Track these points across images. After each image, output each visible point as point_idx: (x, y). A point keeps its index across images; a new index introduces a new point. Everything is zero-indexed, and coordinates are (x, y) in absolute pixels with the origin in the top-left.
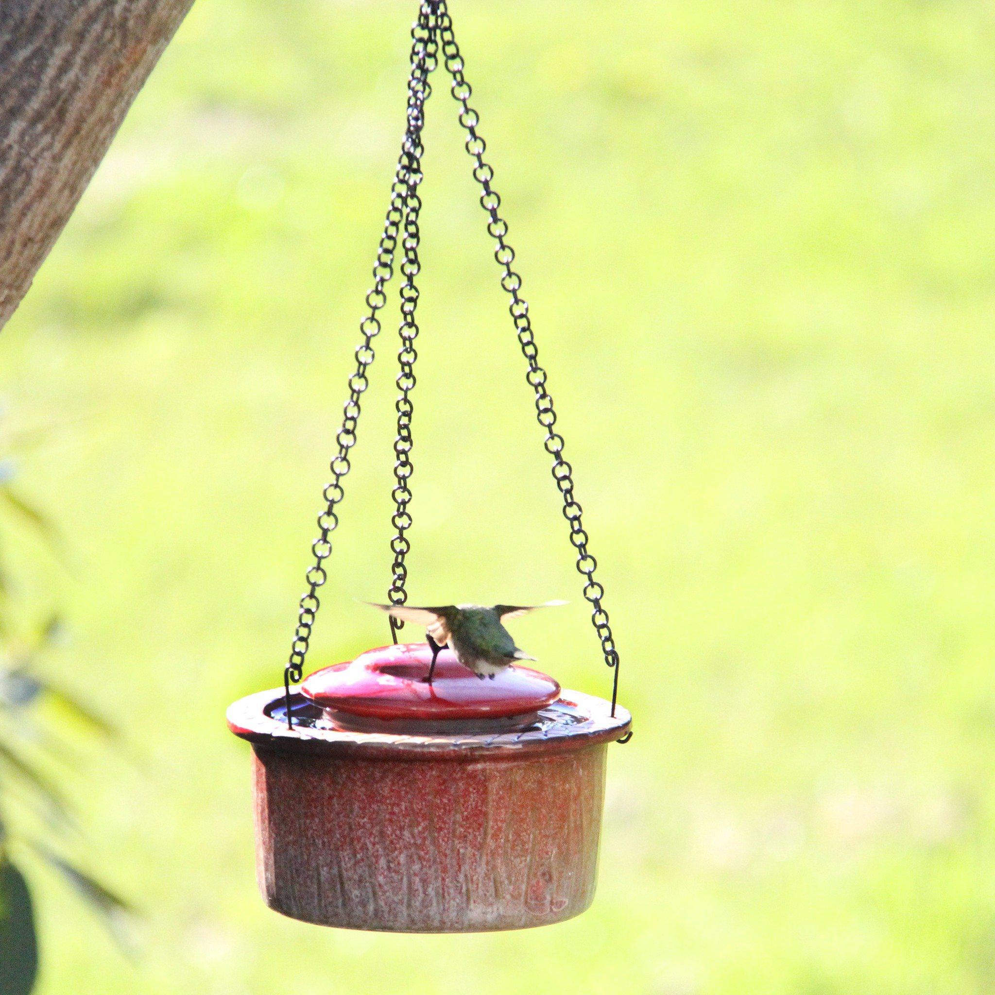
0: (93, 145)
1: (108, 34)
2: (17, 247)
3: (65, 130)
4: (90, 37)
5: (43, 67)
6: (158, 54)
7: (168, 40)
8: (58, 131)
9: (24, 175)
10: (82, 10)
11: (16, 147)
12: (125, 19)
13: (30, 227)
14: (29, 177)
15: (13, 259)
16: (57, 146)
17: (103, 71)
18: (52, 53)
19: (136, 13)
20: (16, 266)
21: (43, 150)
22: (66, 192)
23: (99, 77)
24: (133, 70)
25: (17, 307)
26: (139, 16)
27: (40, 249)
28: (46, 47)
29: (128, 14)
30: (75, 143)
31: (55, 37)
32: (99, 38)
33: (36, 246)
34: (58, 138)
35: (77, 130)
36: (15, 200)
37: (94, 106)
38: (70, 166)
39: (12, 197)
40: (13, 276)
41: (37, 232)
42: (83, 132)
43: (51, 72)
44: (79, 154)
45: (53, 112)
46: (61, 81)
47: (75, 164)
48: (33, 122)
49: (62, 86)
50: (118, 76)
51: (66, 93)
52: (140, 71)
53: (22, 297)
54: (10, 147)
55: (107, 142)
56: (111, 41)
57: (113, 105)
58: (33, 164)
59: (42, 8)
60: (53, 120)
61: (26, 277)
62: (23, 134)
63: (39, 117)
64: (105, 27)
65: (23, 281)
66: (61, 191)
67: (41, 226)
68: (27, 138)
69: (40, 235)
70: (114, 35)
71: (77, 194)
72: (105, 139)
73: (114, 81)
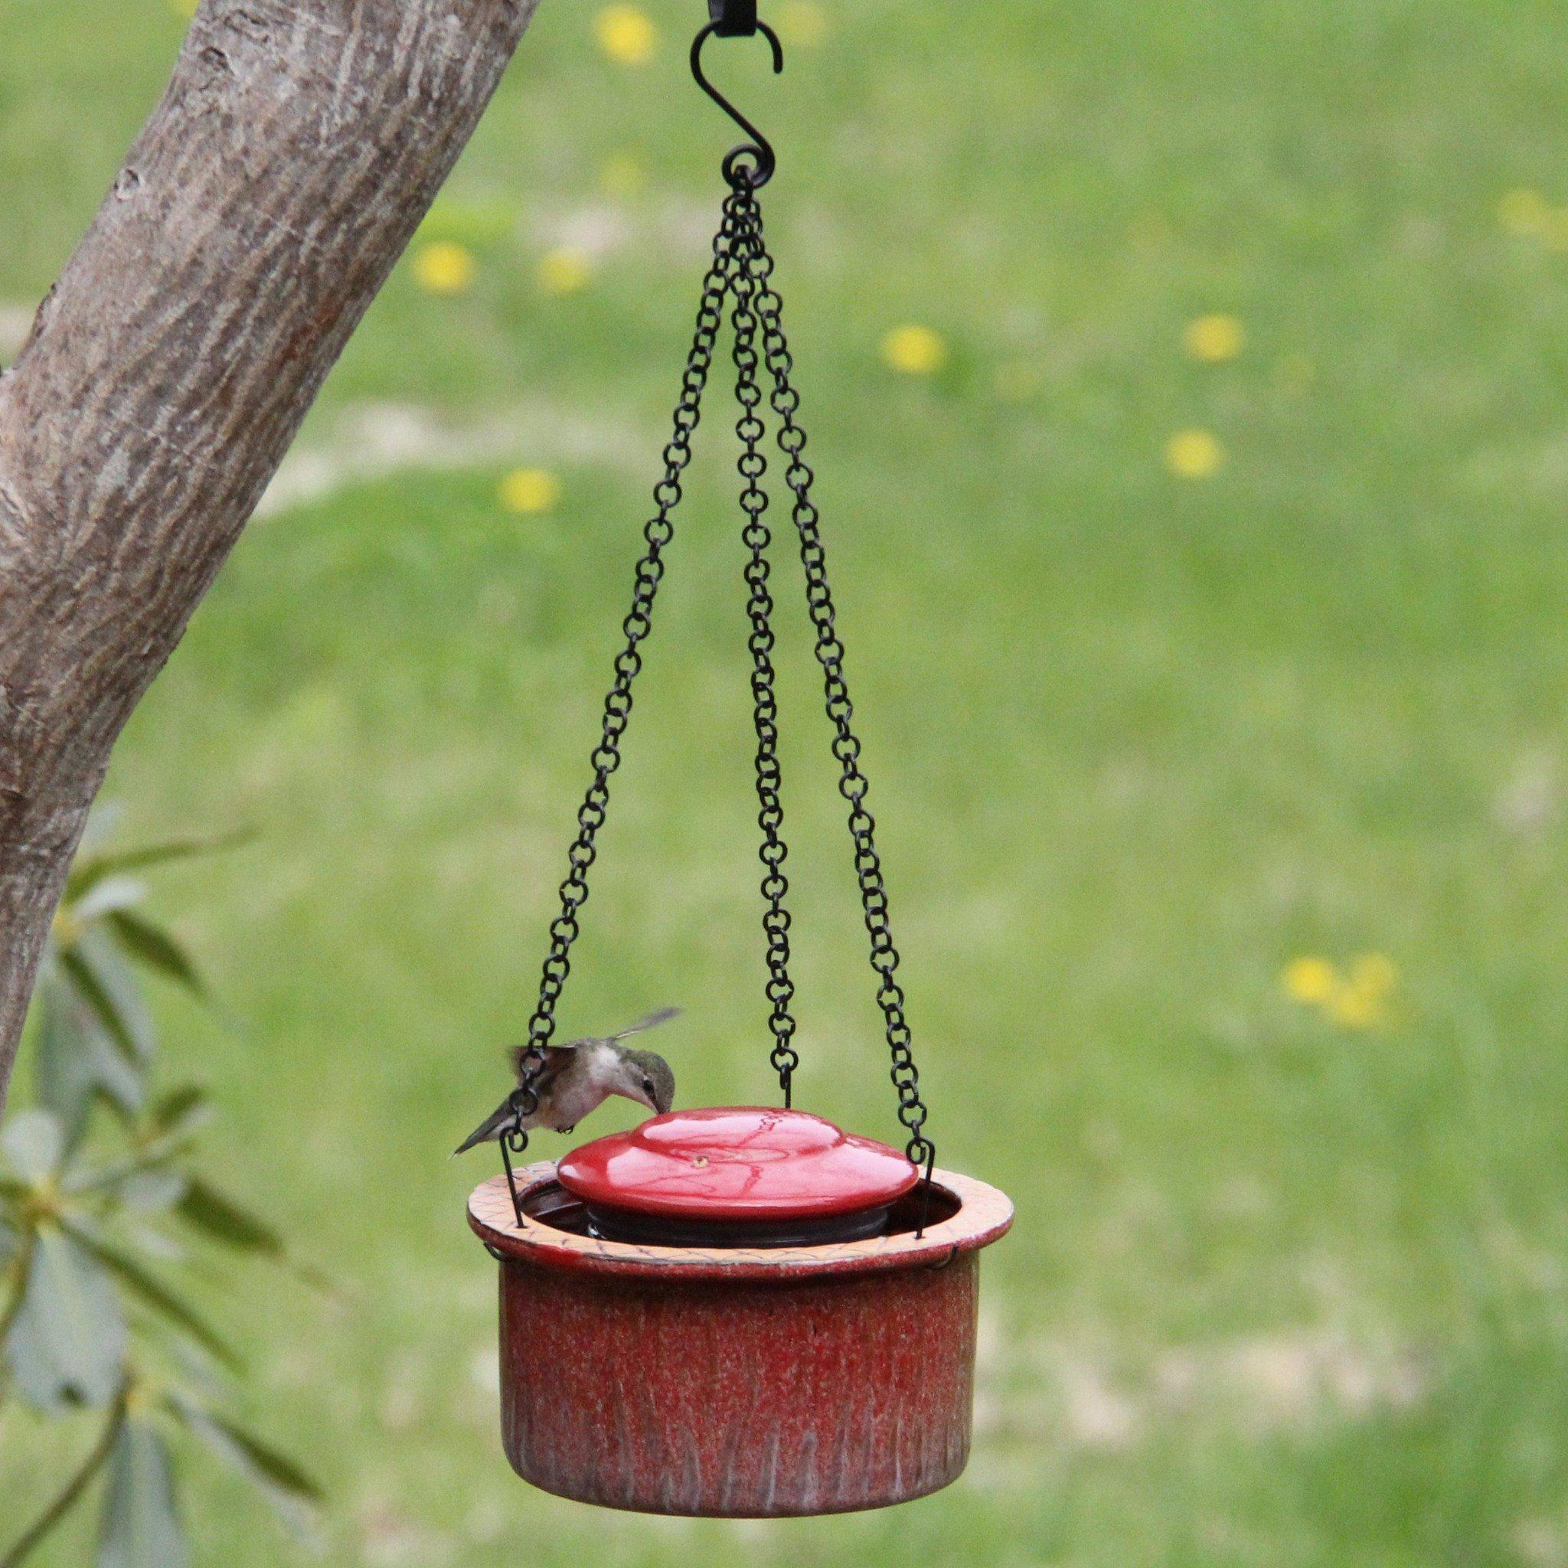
0: (270, 437)
1: (291, 283)
2: (166, 579)
3: (232, 417)
4: (265, 289)
5: (201, 330)
6: (359, 312)
7: (372, 293)
8: (220, 420)
9: (175, 480)
10: (254, 252)
11: (164, 441)
12: (315, 265)
13: (183, 552)
14: (182, 483)
15: (159, 595)
16: (221, 438)
17: (283, 335)
18: (214, 313)
19: (328, 256)
20: (163, 604)
21: (201, 444)
22: (233, 503)
23: (278, 344)
24: (324, 333)
25: (165, 662)
26: (335, 261)
27: (196, 582)
28: (205, 303)
29: (319, 259)
30: (247, 436)
31: (217, 290)
32: (276, 291)
33: (192, 579)
34: (222, 429)
35: (247, 418)
36: (163, 514)
37: (271, 385)
38: (237, 467)
39: (159, 509)
40: (160, 620)
41: (194, 558)
42: (256, 421)
43: (210, 339)
44: (250, 449)
45: (215, 393)
46: (226, 351)
47: (245, 463)
48: (187, 407)
49: (227, 357)
50: (304, 341)
51: (233, 366)
52: (334, 335)
53: (173, 649)
54: (156, 441)
55: (289, 434)
56: (294, 294)
57: (297, 380)
58: (188, 464)
59: (200, 250)
60: (215, 404)
61: (178, 619)
62: (172, 424)
63: (195, 398)
64: (286, 275)
65: (174, 625)
66: (226, 501)
67: (198, 548)
68: (179, 429)
69: (197, 562)
70: (298, 286)
71: (246, 507)
72: (286, 430)
73: (299, 350)
